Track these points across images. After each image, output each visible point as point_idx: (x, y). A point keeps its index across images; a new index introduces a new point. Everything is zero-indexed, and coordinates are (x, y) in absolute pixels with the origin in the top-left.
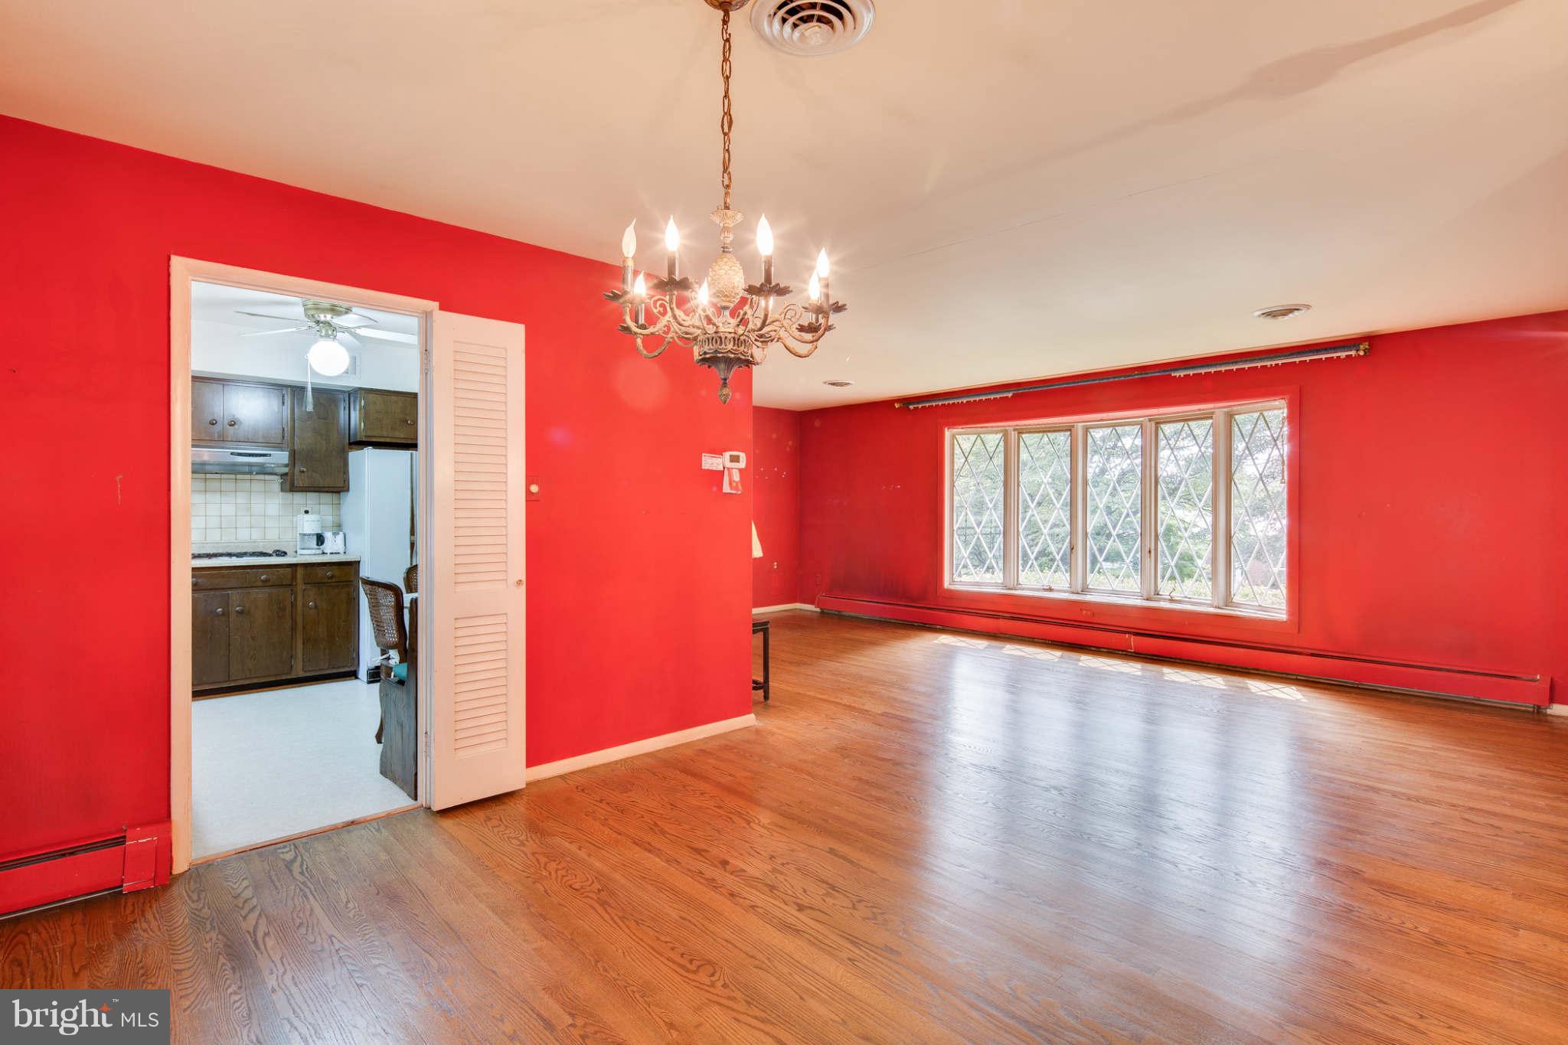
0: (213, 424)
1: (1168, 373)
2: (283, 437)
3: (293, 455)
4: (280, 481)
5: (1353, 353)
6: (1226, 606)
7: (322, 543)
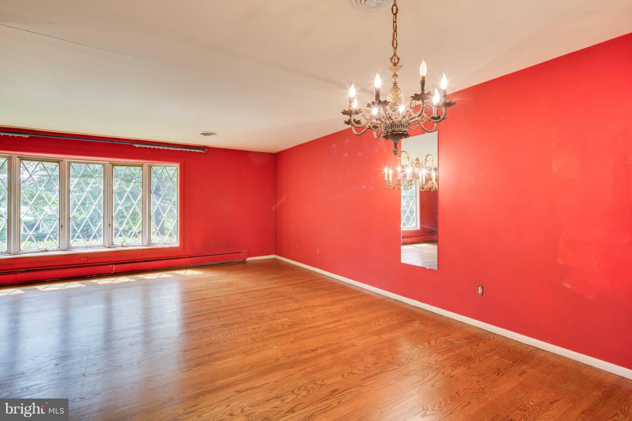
1: (132, 144)
5: (202, 151)
6: (148, 245)
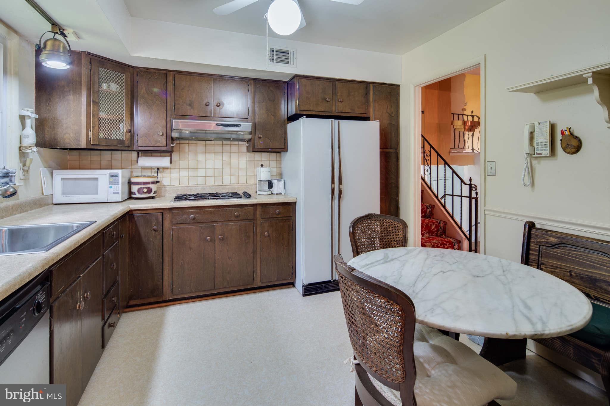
0: (207, 105)
2: (249, 114)
3: (254, 126)
4: (247, 145)
7: (272, 187)
